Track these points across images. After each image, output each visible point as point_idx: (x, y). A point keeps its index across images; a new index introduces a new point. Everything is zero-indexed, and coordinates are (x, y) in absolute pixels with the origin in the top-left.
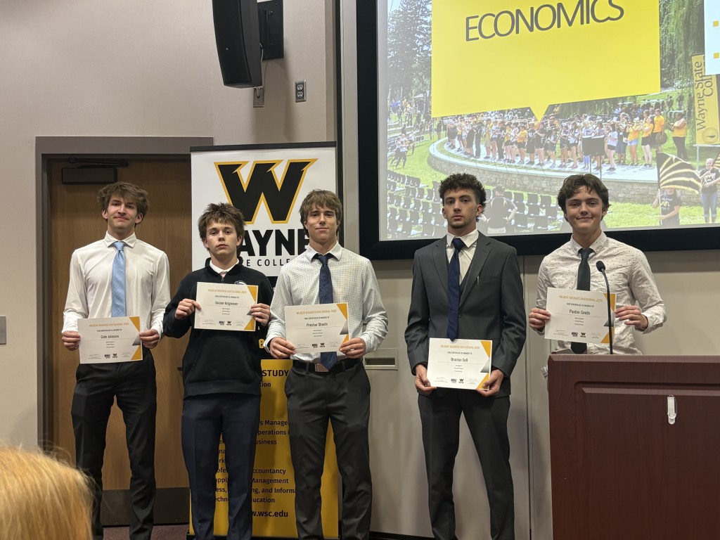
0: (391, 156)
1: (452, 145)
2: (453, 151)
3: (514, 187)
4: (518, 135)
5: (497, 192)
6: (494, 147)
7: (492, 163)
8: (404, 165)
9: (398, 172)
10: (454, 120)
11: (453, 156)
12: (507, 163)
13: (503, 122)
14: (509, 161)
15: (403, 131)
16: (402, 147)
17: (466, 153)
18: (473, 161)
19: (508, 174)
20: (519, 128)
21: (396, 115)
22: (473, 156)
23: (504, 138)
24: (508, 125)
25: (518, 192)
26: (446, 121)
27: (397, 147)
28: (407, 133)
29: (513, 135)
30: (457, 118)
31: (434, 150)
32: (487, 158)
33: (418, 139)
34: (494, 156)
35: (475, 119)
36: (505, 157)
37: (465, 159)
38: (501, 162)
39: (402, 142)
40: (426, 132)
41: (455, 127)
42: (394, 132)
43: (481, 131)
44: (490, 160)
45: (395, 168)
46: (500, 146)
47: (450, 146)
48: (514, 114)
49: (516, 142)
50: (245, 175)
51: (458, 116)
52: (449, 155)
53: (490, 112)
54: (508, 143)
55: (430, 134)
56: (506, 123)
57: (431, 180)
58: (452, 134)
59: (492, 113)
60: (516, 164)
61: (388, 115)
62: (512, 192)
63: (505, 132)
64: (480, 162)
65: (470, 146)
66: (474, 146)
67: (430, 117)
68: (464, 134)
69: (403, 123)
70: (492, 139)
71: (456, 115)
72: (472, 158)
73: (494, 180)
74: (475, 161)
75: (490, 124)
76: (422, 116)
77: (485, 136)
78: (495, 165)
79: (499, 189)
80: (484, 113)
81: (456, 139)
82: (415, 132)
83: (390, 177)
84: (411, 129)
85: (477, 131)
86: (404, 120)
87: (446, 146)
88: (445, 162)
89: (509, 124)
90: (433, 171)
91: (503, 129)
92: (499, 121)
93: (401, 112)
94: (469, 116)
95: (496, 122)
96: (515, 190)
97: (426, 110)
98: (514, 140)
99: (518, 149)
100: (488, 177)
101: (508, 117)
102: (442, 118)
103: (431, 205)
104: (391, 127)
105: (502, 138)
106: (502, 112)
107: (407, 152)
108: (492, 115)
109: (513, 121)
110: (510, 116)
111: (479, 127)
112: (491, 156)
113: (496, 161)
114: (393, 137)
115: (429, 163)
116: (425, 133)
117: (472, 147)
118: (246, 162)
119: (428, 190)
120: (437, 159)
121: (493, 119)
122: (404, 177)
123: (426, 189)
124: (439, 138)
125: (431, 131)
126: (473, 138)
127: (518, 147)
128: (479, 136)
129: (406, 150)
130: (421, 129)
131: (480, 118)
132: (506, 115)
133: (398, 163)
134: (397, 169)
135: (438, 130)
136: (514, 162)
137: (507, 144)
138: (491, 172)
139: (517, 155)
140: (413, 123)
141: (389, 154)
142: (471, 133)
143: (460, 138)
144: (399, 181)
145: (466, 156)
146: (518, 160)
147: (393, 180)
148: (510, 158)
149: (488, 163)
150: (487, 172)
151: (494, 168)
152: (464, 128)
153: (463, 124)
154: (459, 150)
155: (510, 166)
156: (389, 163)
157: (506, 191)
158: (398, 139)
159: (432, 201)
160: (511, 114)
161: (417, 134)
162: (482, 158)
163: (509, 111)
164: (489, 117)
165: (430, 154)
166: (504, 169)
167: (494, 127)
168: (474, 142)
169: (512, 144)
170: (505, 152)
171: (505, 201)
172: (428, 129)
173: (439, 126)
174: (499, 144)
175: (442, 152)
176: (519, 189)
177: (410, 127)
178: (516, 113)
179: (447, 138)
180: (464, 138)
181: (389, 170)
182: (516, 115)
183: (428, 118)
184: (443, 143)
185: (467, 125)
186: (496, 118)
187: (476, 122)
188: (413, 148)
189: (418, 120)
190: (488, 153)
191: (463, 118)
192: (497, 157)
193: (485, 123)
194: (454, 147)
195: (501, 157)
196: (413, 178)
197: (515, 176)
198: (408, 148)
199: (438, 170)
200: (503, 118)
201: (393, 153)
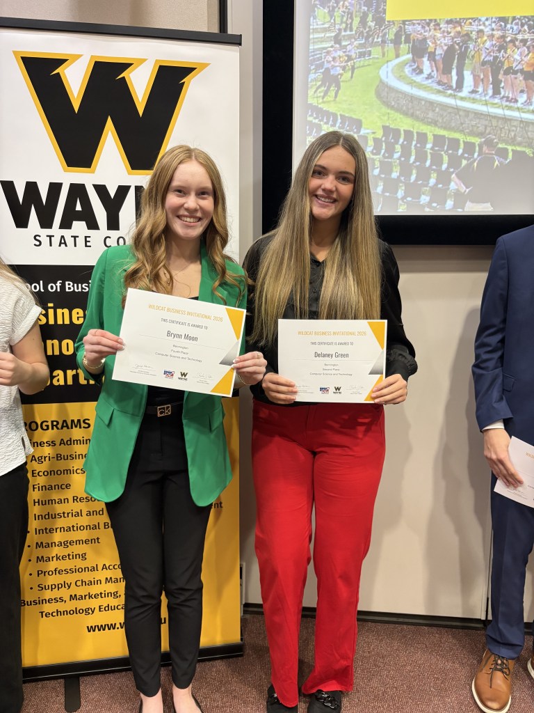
0: (315, 80)
1: (418, 67)
2: (419, 79)
3: (513, 141)
4: (526, 59)
5: (485, 148)
6: (486, 76)
7: (481, 101)
8: (336, 96)
9: (325, 107)
10: (423, 27)
11: (420, 86)
12: (505, 103)
13: (503, 37)
14: (508, 100)
15: (337, 40)
16: (334, 67)
17: (439, 83)
18: (450, 95)
19: (506, 119)
20: (528, 48)
21: (326, 11)
22: (450, 87)
23: (502, 63)
24: (511, 41)
25: (519, 149)
26: (409, 28)
27: (326, 65)
28: (344, 43)
29: (519, 58)
30: (428, 24)
31: (387, 74)
32: (474, 92)
33: (362, 55)
34: (485, 90)
35: (459, 29)
36: (503, 93)
37: (439, 92)
38: (496, 101)
39: (334, 59)
40: (376, 44)
41: (425, 39)
42: (322, 40)
43: (467, 48)
44: (477, 96)
45: (321, 100)
46: (495, 74)
47: (414, 70)
48: (522, 25)
49: (522, 71)
50: (75, 80)
51: (431, 20)
52: (412, 83)
53: (483, 19)
54: (510, 71)
55: (383, 48)
56: (509, 39)
57: (380, 124)
58: (419, 50)
59: (487, 19)
60: (519, 105)
61: (311, 11)
62: (510, 148)
63: (506, 53)
64: (462, 99)
65: (447, 71)
66: (454, 72)
67: (384, 19)
68: (439, 51)
69: (337, 27)
70: (484, 63)
71: (428, 18)
72: (449, 92)
73: (481, 129)
74: (454, 97)
75: (482, 37)
76: (370, 16)
77: (473, 56)
78: (486, 104)
79: (489, 143)
80: (474, 19)
81: (425, 59)
82: (356, 43)
83: (311, 115)
84: (350, 37)
85: (461, 47)
86: (338, 20)
87: (407, 70)
88: (405, 94)
89: (513, 41)
90: (384, 109)
91: (502, 48)
92: (498, 34)
93: (334, 8)
94: (449, 22)
95: (492, 36)
96: (514, 145)
97: (378, 7)
98: (519, 67)
99: (524, 82)
100: (474, 123)
101: (512, 28)
102: (404, 22)
103: (377, 164)
104: (315, 31)
105: (500, 62)
106: (504, 20)
107: (341, 75)
108: (487, 23)
109: (520, 37)
110: (515, 27)
111: (465, 42)
112: (480, 89)
113: (487, 98)
114: (319, 49)
115: (378, 95)
116: (373, 44)
117: (450, 73)
118: (78, 57)
119: (375, 140)
120: (391, 89)
121: (487, 30)
122: (335, 115)
123: (371, 137)
124: (397, 56)
125: (384, 42)
126: (452, 59)
127: (525, 79)
128: (463, 56)
129: (341, 72)
130: (367, 38)
131: (466, 28)
132: (509, 26)
133: (326, 93)
134: (323, 102)
135: (396, 42)
136: (516, 101)
137: (507, 72)
138: (478, 115)
139: (522, 91)
140: (355, 28)
141: (312, 76)
142: (450, 51)
143: (432, 56)
144: (326, 123)
145: (440, 88)
146: (523, 98)
147: (317, 121)
148: (510, 95)
149: (474, 101)
150: (471, 116)
151: (484, 109)
152: (440, 42)
153: (439, 35)
154: (429, 77)
155: (510, 108)
156: (311, 92)
157: (500, 146)
158: (328, 53)
159: (381, 156)
160: (517, 24)
161: (361, 46)
162: (465, 92)
163: (514, 18)
164: (482, 27)
165: (381, 81)
166: (499, 112)
167: (488, 44)
168: (454, 66)
169: (515, 72)
170: (502, 85)
171: (497, 163)
172: (380, 40)
173: (398, 35)
174: (495, 71)
175: (401, 78)
176: (519, 144)
177: (348, 33)
178: (526, 23)
179: (410, 56)
180: (437, 58)
181: (311, 104)
182: (526, 27)
183: (380, 21)
184: (404, 64)
185: (444, 37)
186: (493, 30)
187: (459, 33)
188: (353, 69)
189: (363, 22)
190: (476, 85)
191: (438, 25)
192: (490, 92)
193: (474, 35)
194: (421, 72)
195: (496, 92)
196: (350, 119)
197: (515, 123)
198: (344, 68)
199: (392, 108)
200: (504, 29)
201: (319, 75)
